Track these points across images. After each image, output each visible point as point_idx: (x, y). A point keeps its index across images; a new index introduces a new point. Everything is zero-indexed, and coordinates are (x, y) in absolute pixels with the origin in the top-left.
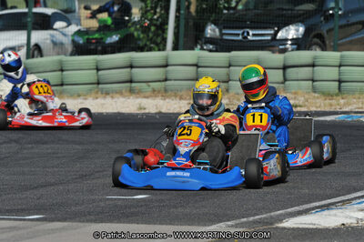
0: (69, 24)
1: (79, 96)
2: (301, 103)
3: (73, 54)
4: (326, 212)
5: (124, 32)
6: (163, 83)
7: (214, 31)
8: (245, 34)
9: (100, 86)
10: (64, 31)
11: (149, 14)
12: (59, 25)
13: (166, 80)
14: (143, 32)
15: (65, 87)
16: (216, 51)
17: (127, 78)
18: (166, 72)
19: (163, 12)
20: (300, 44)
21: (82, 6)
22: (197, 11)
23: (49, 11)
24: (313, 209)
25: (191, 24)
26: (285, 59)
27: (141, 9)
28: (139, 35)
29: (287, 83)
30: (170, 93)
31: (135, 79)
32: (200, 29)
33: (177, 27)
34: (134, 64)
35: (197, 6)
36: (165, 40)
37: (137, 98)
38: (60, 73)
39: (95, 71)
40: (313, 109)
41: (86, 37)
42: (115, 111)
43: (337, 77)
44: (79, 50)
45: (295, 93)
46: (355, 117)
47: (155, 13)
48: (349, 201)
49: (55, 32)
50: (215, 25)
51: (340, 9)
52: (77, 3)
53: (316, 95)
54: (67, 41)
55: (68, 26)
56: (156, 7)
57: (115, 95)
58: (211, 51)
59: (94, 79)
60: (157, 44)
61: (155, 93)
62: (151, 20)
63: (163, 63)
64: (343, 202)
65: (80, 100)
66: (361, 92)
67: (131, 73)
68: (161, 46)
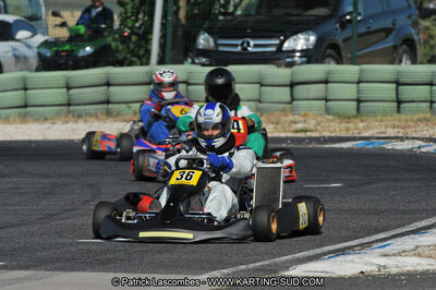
0: (35, 34)
1: (46, 119)
2: (312, 127)
3: (38, 69)
4: (341, 258)
5: (100, 42)
7: (207, 41)
8: (245, 45)
9: (72, 108)
11: (129, 21)
12: (22, 34)
14: (123, 43)
15: (28, 109)
16: (210, 65)
17: (103, 98)
19: (146, 18)
20: (310, 56)
21: (50, 12)
22: (187, 17)
23: (10, 18)
24: (325, 254)
25: (180, 33)
26: (292, 74)
27: (121, 15)
28: (117, 47)
29: (295, 103)
31: (112, 99)
32: (191, 39)
33: (164, 36)
34: (111, 82)
35: (188, 12)
36: (148, 52)
37: (115, 121)
38: (23, 92)
39: (65, 90)
40: (327, 134)
41: (55, 49)
43: (355, 96)
44: (46, 64)
45: (305, 115)
46: (377, 144)
47: (137, 20)
48: (370, 244)
49: (17, 43)
50: (209, 33)
51: (359, 14)
52: (43, 9)
53: (330, 117)
54: (32, 54)
55: (32, 36)
56: (138, 13)
57: (89, 119)
58: (203, 64)
59: (63, 100)
60: (140, 58)
61: (136, 116)
62: (132, 28)
63: (146, 79)
64: (363, 246)
65: (47, 125)
66: (385, 113)
67: (108, 93)
68: (144, 60)
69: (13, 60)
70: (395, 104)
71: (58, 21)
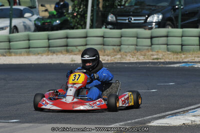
0: (33, 15)
1: (38, 54)
2: (160, 57)
3: (35, 31)
4: (174, 117)
5: (63, 18)
6: (85, 47)
7: (112, 18)
8: (130, 19)
9: (50, 49)
10: (30, 19)
12: (27, 15)
13: (86, 45)
14: (73, 18)
15: (31, 49)
16: (114, 29)
17: (65, 44)
18: (86, 41)
19: (84, 7)
20: (160, 25)
21: (40, 5)
22: (103, 7)
23: (22, 8)
24: (167, 115)
25: (100, 14)
26: (151, 33)
27: (73, 6)
29: (153, 46)
31: (69, 44)
32: (105, 16)
33: (92, 16)
34: (69, 36)
35: (103, 4)
36: (85, 23)
37: (70, 55)
38: (27, 41)
39: (47, 40)
40: (167, 60)
41: (43, 21)
42: (58, 62)
43: (180, 43)
44: (38, 28)
45: (158, 52)
46: (190, 65)
47: (80, 8)
48: (187, 111)
49: (25, 19)
50: (113, 14)
51: (182, 5)
52: (37, 3)
53: (169, 53)
54: (31, 24)
56: (80, 5)
57: (58, 53)
58: (111, 29)
59: (46, 45)
60: (81, 25)
61: (80, 52)
62: (78, 12)
63: (85, 35)
64: (184, 112)
65: (39, 56)
66: (194, 51)
67: (67, 41)
68: (83, 26)
69: (23, 27)
70: (199, 47)
71: (44, 8)
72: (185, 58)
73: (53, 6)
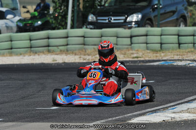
0: (15, 16)
1: (21, 54)
2: (140, 56)
3: (17, 32)
4: (154, 114)
5: (44, 19)
6: (66, 47)
7: (93, 18)
8: (110, 19)
9: (32, 49)
10: (12, 20)
11: (57, 9)
12: (9, 16)
13: (67, 45)
14: (54, 20)
15: (13, 50)
16: (94, 29)
17: (46, 44)
18: (67, 41)
19: (65, 8)
20: (139, 24)
21: (22, 6)
22: (83, 7)
23: (4, 9)
25: (80, 15)
26: (131, 32)
27: (54, 7)
28: (52, 22)
29: (133, 45)
30: (69, 52)
31: (51, 44)
32: (85, 17)
33: (73, 16)
34: (50, 37)
35: (83, 5)
36: (66, 23)
37: (52, 55)
38: (10, 42)
39: (29, 41)
40: (147, 59)
41: (24, 23)
42: (41, 62)
43: (159, 41)
44: (20, 30)
46: (170, 63)
47: (61, 9)
48: (167, 108)
49: (7, 20)
50: (93, 14)
51: (161, 5)
52: (19, 5)
53: (149, 51)
54: (14, 25)
56: (61, 6)
57: (40, 54)
58: (91, 29)
59: (28, 45)
60: (62, 26)
61: (62, 52)
62: (59, 13)
63: (66, 36)
64: (164, 109)
65: (21, 57)
66: (173, 49)
67: (48, 42)
68: (65, 27)
69: (6, 28)
70: (178, 45)
71: (25, 10)
72: (164, 56)
73: (34, 7)
